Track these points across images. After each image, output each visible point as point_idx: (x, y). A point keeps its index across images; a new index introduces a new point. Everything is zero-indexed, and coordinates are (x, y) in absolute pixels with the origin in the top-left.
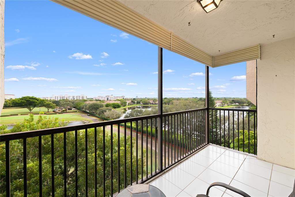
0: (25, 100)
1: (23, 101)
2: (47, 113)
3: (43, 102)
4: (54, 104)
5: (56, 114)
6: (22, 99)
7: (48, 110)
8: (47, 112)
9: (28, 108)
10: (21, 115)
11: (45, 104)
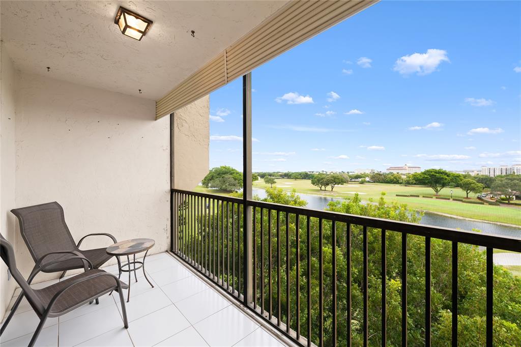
0: (429, 175)
1: (426, 176)
2: (464, 200)
3: (457, 178)
4: (480, 185)
5: (483, 204)
6: (424, 173)
7: (467, 194)
8: (465, 198)
9: (433, 187)
10: (423, 197)
11: (461, 182)
